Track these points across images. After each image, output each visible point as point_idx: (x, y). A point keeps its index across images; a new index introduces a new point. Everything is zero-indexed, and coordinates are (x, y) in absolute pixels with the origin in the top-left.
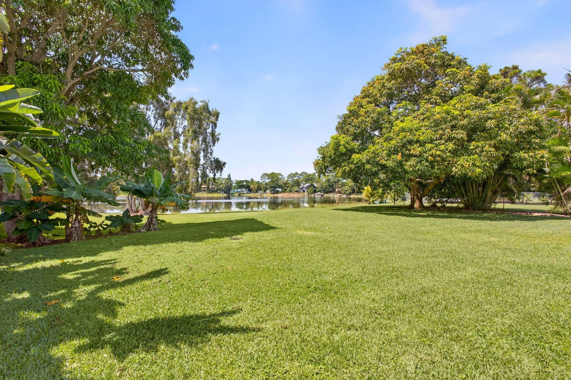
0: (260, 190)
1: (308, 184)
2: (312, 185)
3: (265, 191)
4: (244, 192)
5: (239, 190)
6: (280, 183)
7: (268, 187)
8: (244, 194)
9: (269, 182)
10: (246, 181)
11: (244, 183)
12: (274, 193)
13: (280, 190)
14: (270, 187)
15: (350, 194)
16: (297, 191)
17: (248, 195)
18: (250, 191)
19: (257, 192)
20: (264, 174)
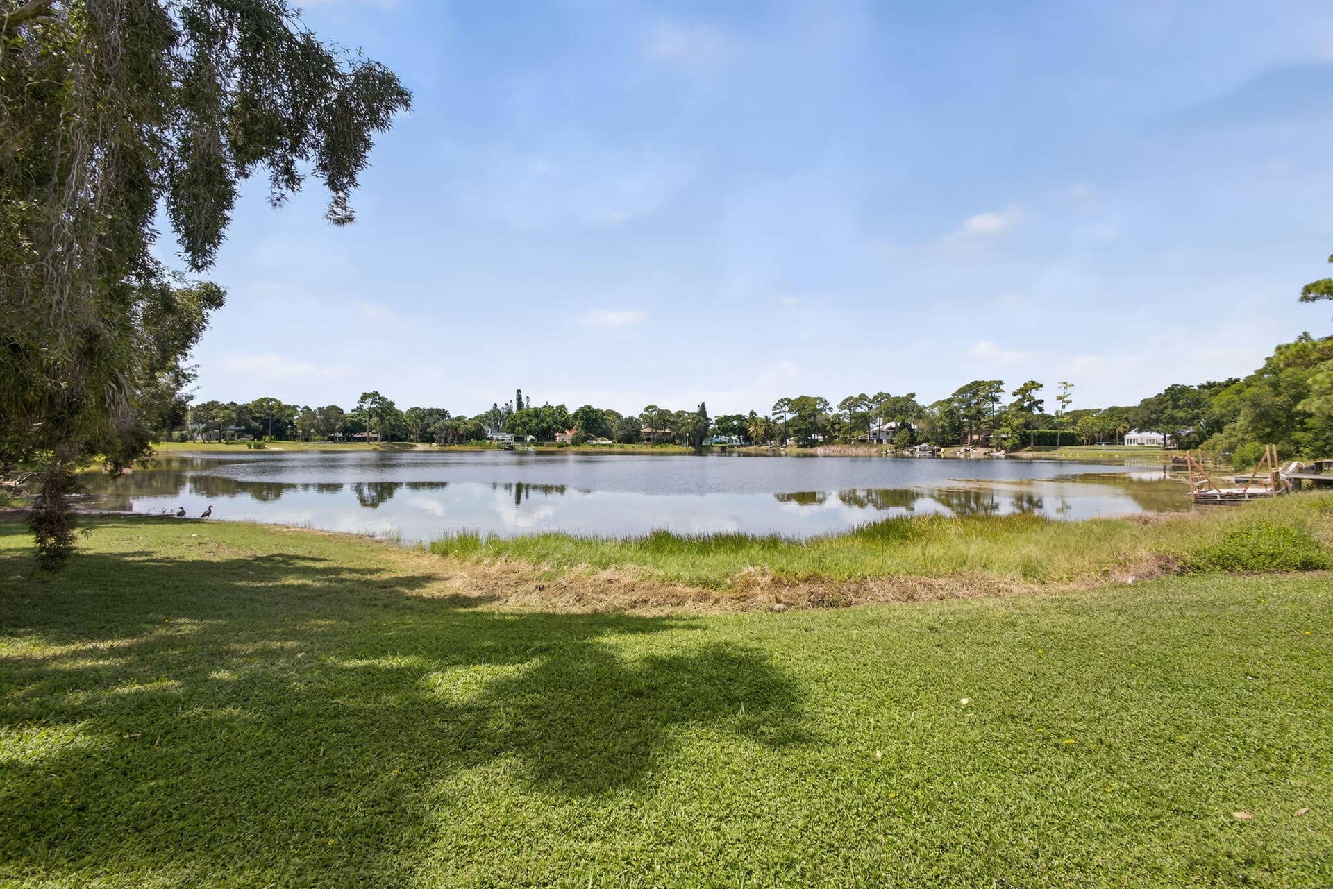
0: (772, 437)
1: (893, 424)
2: (904, 425)
3: (783, 441)
4: (735, 443)
5: (722, 438)
6: (820, 420)
7: (791, 431)
8: (733, 446)
9: (794, 419)
10: (739, 417)
11: (735, 423)
12: (804, 446)
13: (820, 438)
14: (796, 432)
15: (1015, 448)
16: (863, 441)
17: (744, 449)
18: (748, 440)
19: (764, 442)
20: (782, 400)
